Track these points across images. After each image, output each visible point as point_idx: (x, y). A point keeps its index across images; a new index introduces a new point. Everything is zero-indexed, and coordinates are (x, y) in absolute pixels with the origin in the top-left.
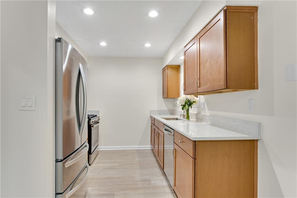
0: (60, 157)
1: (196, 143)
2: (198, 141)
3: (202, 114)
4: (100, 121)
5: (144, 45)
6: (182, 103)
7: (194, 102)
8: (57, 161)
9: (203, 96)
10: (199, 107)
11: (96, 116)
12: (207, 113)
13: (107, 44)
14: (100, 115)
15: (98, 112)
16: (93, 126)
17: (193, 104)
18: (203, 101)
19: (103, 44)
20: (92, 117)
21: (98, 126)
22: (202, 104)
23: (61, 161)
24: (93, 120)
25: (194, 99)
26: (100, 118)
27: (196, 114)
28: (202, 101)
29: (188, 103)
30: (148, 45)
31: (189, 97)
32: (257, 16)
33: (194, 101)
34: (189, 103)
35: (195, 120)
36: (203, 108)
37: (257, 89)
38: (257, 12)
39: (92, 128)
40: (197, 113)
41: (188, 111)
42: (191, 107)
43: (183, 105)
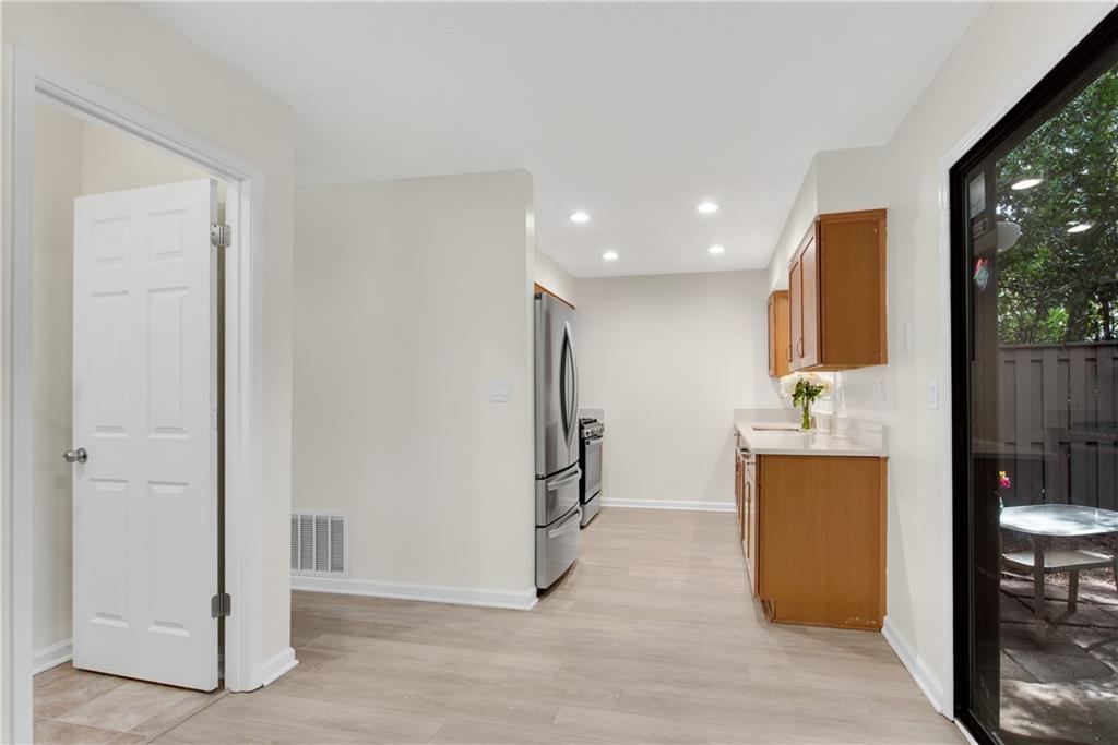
0: (542, 473)
1: (762, 459)
2: (766, 456)
4: (604, 433)
6: (789, 389)
7: (822, 387)
8: (537, 478)
11: (595, 421)
13: (619, 255)
14: (606, 420)
15: (602, 411)
16: (588, 443)
17: (820, 392)
20: (586, 423)
21: (600, 445)
23: (543, 478)
24: (588, 429)
25: (818, 380)
26: (605, 427)
29: (805, 390)
30: (716, 250)
31: (806, 376)
32: (885, 226)
33: (821, 385)
34: (807, 392)
37: (886, 363)
38: (885, 218)
39: (587, 446)
41: (806, 409)
42: (813, 400)
43: (794, 395)
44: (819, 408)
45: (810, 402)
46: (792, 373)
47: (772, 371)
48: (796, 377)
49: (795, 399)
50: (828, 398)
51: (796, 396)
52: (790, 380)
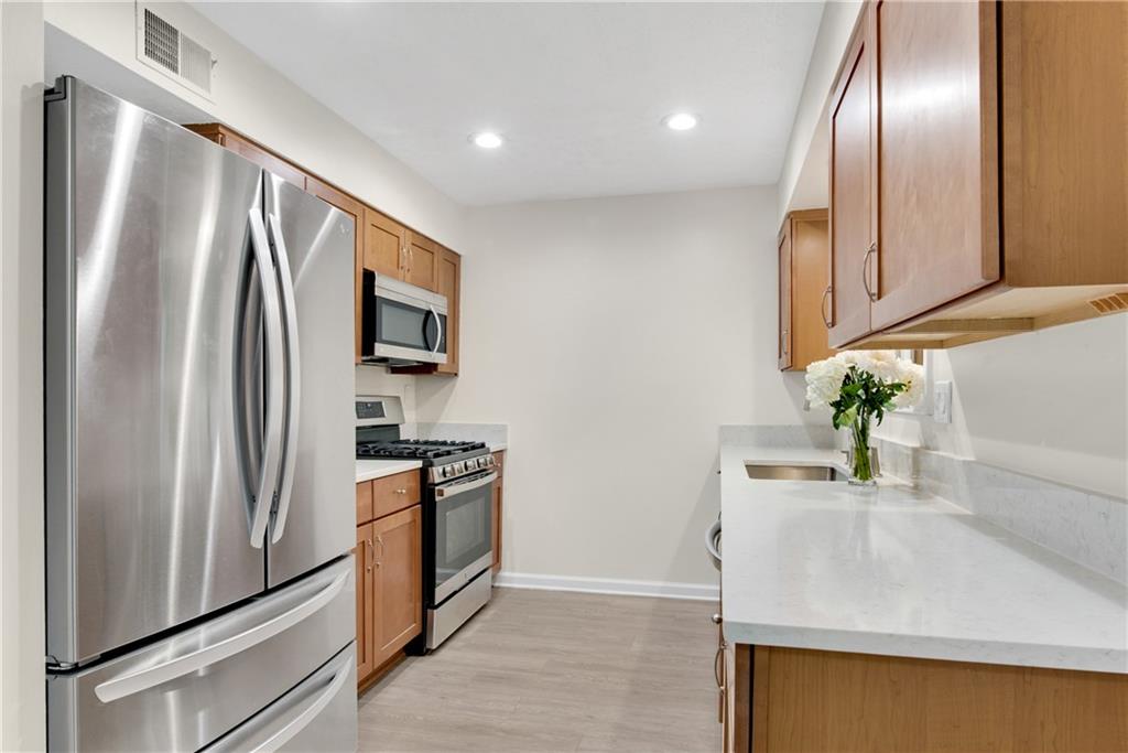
0: (72, 653)
3: (941, 453)
5: (663, 122)
6: (825, 390)
7: (899, 387)
8: (52, 669)
9: (944, 351)
10: (927, 413)
11: (483, 445)
12: (960, 448)
13: (506, 137)
15: (503, 429)
16: (441, 493)
17: (893, 395)
18: (947, 382)
19: (488, 140)
20: (436, 456)
22: (939, 394)
23: (76, 669)
25: (893, 369)
27: (915, 450)
28: (938, 382)
29: (861, 392)
30: (682, 122)
31: (864, 359)
33: (897, 381)
34: (866, 396)
35: (904, 482)
36: (946, 420)
39: (438, 498)
40: (917, 445)
41: (862, 434)
42: (880, 416)
43: (836, 405)
44: (891, 432)
45: (873, 418)
46: (833, 354)
47: (786, 359)
48: (842, 361)
49: (839, 412)
50: (911, 409)
51: (840, 406)
52: (827, 372)
